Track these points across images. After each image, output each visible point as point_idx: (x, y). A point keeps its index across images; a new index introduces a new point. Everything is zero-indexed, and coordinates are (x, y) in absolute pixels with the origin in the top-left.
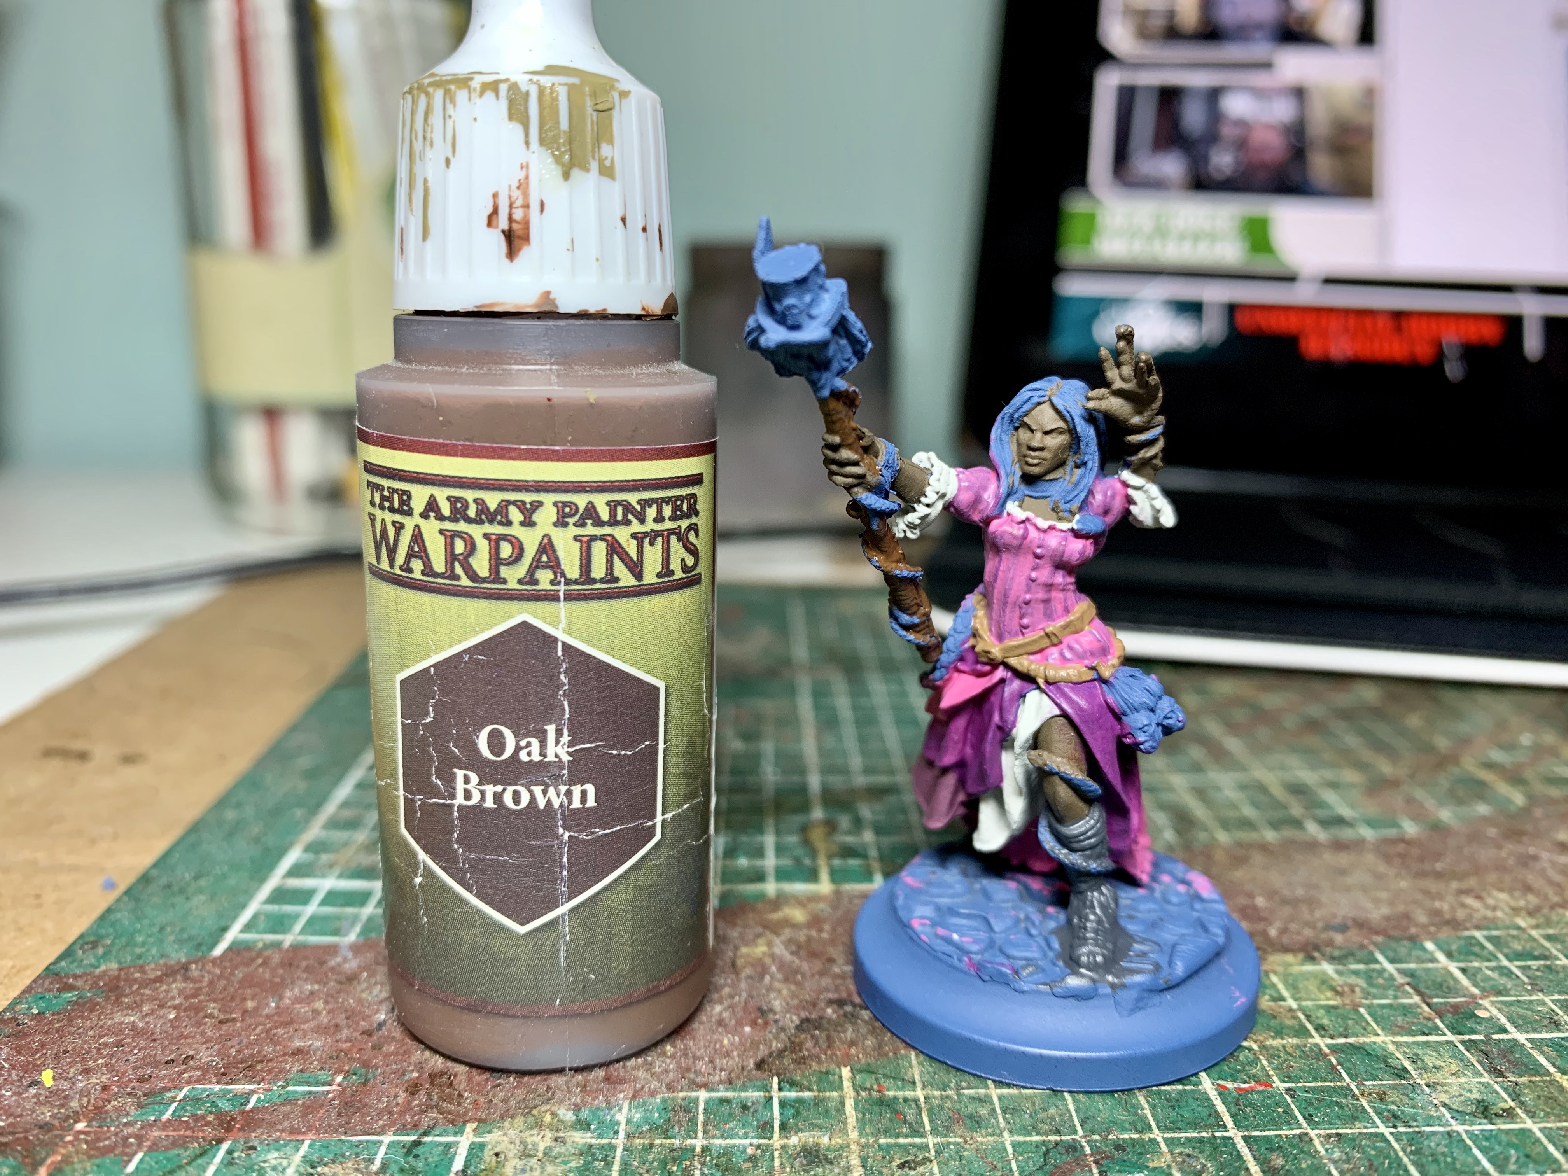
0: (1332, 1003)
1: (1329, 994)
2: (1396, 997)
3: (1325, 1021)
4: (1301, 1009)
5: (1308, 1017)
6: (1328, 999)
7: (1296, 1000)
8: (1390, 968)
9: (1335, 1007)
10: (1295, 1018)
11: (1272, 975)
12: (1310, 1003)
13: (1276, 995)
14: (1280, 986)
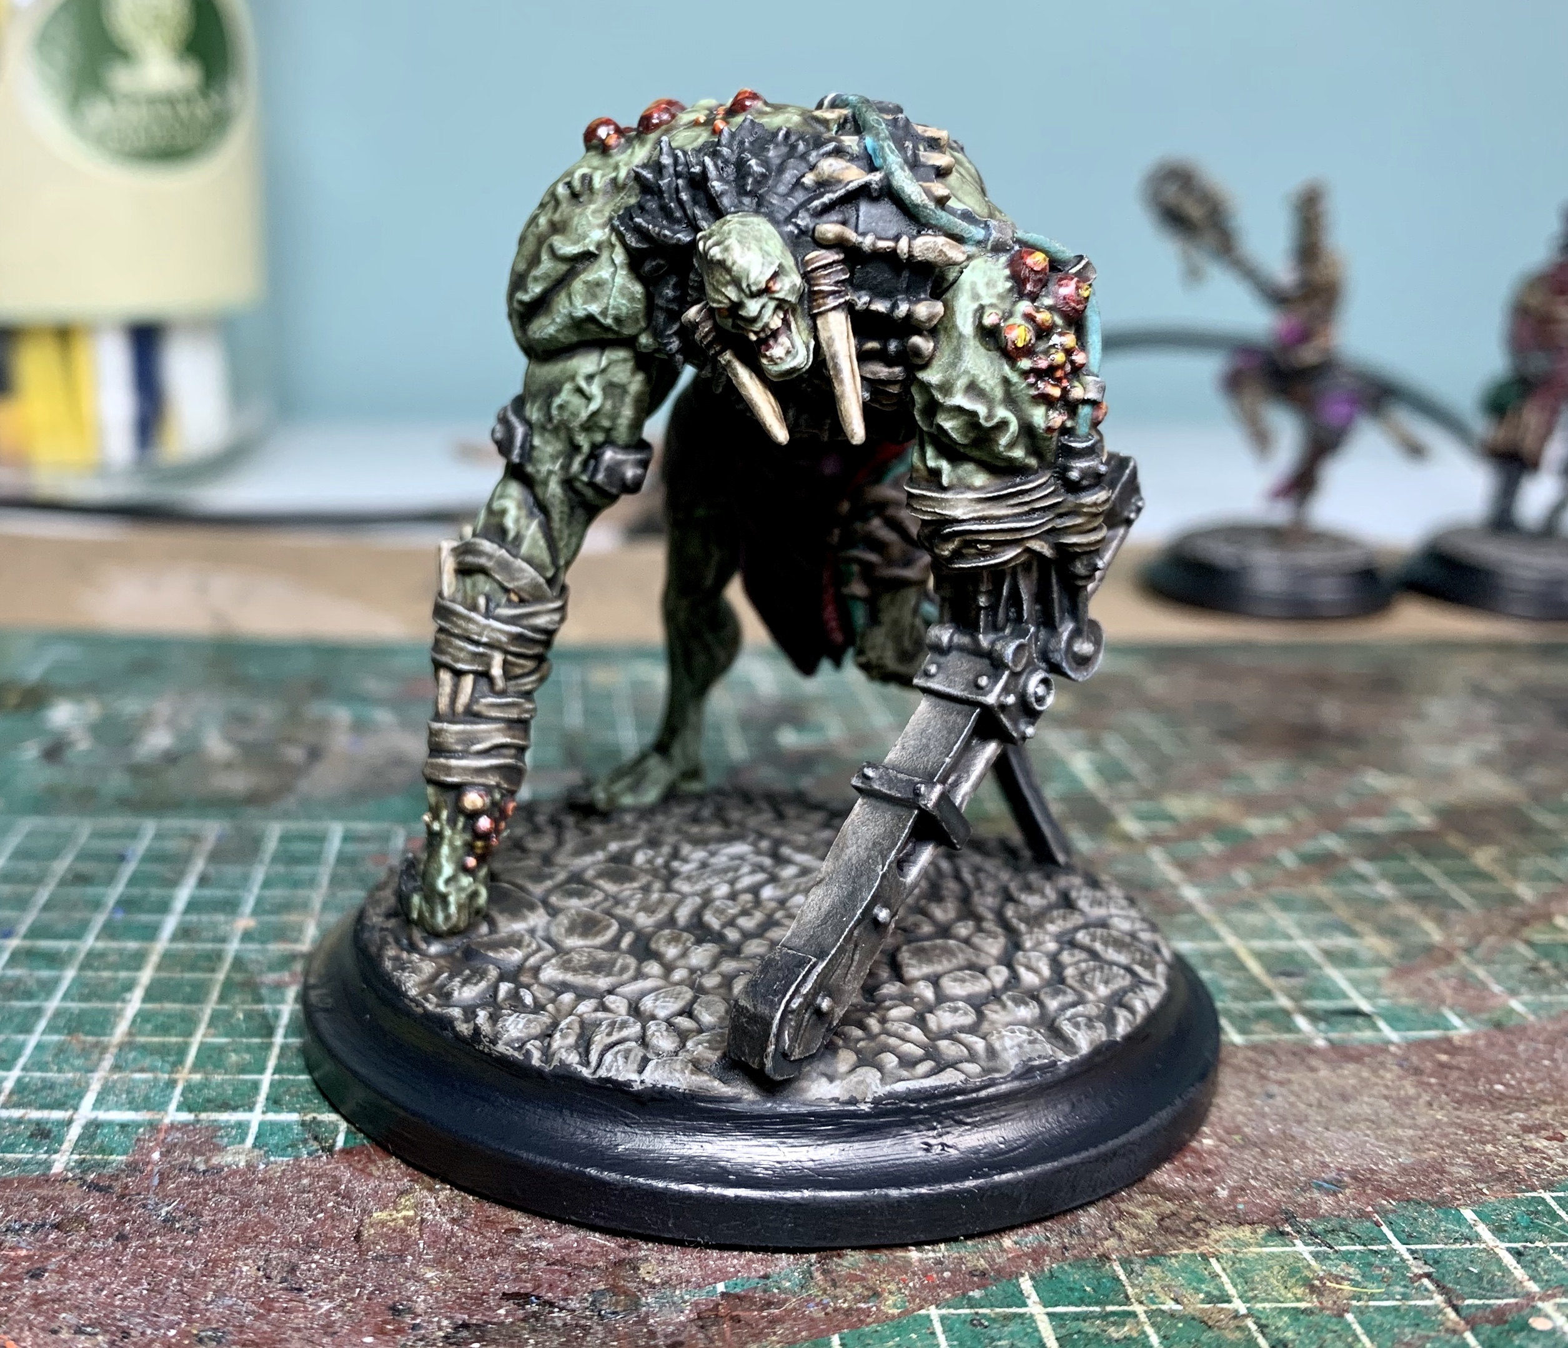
0: (1303, 1305)
1: (1300, 1290)
2: (1405, 1297)
4: (1252, 1313)
5: (1262, 1328)
6: (1298, 1300)
7: (1247, 1300)
8: (1402, 1249)
9: (1304, 1311)
10: (1244, 1328)
11: (1213, 1261)
12: (1267, 1305)
13: (1216, 1293)
14: (1225, 1279)
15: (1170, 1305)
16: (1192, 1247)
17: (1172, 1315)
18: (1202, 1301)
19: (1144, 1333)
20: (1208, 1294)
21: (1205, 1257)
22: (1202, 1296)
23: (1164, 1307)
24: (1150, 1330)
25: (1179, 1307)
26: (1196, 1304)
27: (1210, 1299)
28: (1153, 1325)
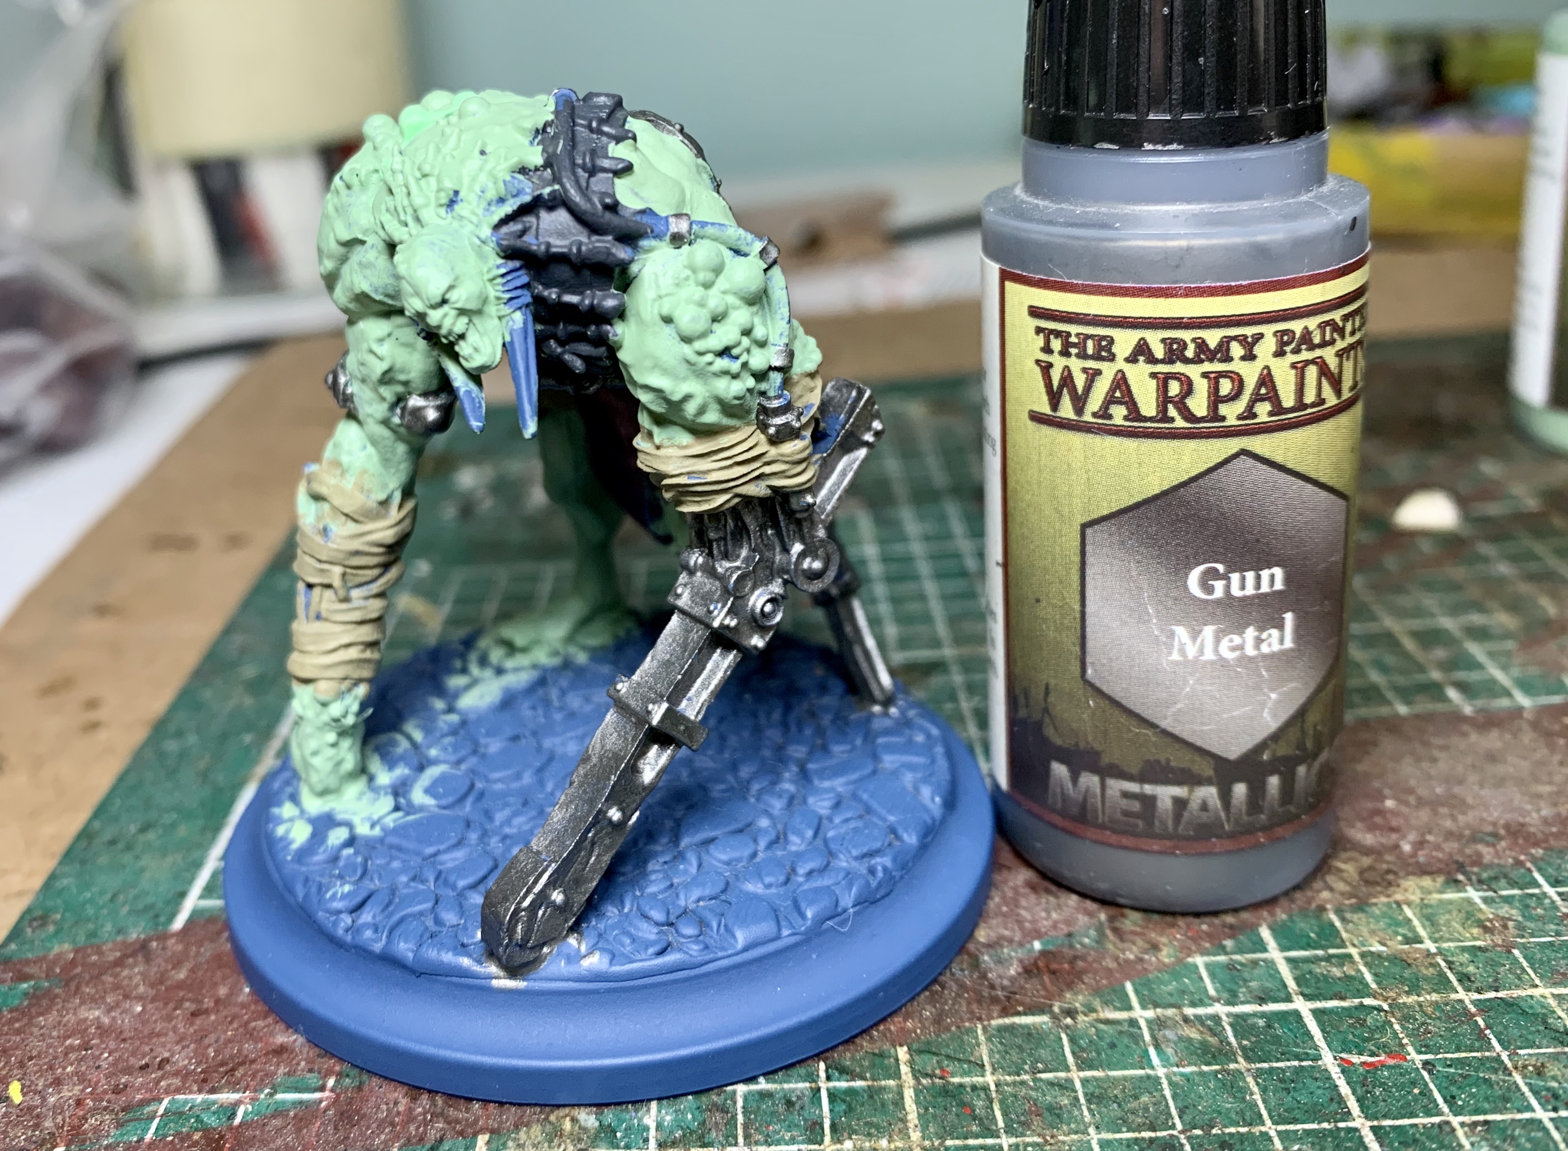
0: (1478, 943)
1: (1476, 931)
3: (1471, 969)
4: (1440, 952)
5: (1450, 964)
6: (1475, 939)
7: (1435, 941)
8: (1551, 891)
9: (1480, 948)
10: (1436, 965)
11: (1405, 908)
12: (1451, 944)
13: (1410, 935)
14: (1416, 923)
15: (1377, 948)
16: (1388, 896)
17: (1379, 956)
18: (1401, 943)
19: (1359, 971)
20: (1404, 936)
21: (1399, 904)
22: (1400, 938)
23: (1373, 949)
24: (1364, 969)
25: (1384, 949)
26: (1397, 946)
27: (1408, 941)
28: (1366, 964)
